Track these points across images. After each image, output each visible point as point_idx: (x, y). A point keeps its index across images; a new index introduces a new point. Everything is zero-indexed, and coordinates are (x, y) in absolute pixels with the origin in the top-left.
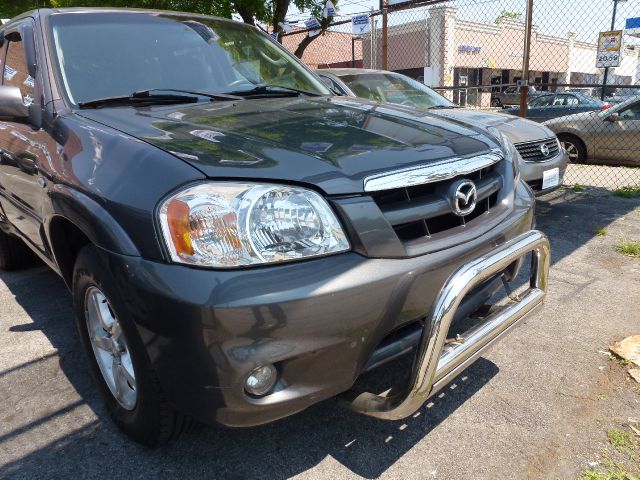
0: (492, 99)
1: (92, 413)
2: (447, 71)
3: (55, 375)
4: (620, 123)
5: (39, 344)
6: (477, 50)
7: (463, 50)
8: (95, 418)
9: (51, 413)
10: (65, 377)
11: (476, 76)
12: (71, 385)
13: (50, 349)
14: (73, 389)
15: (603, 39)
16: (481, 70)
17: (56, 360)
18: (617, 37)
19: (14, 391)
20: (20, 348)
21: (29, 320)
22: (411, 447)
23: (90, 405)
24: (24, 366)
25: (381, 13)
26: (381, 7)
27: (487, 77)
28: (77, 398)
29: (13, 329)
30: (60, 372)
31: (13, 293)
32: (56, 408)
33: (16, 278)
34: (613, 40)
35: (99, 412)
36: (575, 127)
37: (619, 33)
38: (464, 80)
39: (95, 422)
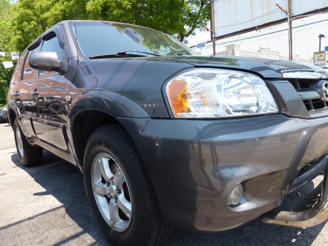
1: (91, 238)
3: (64, 217)
5: (52, 201)
8: (94, 241)
9: (65, 239)
10: (70, 219)
12: (75, 223)
13: (58, 204)
14: (77, 225)
15: (316, 55)
17: (63, 210)
18: (323, 54)
19: (41, 227)
20: (40, 204)
21: (44, 190)
23: (89, 233)
24: (45, 213)
25: (212, 41)
26: (212, 38)
28: (80, 230)
29: (35, 194)
30: (67, 216)
31: (33, 177)
32: (68, 235)
33: (33, 170)
34: (321, 56)
35: (96, 237)
37: (323, 52)
39: (95, 243)
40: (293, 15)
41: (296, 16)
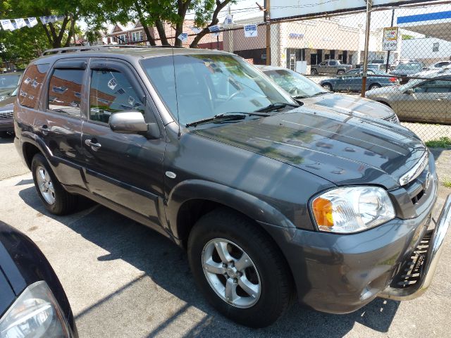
0: (312, 69)
1: (201, 311)
2: (282, 51)
4: (414, 95)
6: (301, 37)
7: (292, 36)
9: (174, 314)
10: (164, 290)
11: (301, 54)
13: (139, 272)
14: (176, 297)
15: (387, 32)
16: (304, 50)
17: (149, 279)
18: (395, 31)
22: (394, 313)
25: (265, 24)
26: (265, 20)
27: (308, 55)
28: (183, 303)
29: (100, 259)
30: (158, 287)
31: (77, 232)
34: (392, 33)
35: (205, 310)
36: (386, 97)
37: (396, 28)
38: (293, 57)
39: (207, 317)
40: (374, 4)
41: (377, 6)
